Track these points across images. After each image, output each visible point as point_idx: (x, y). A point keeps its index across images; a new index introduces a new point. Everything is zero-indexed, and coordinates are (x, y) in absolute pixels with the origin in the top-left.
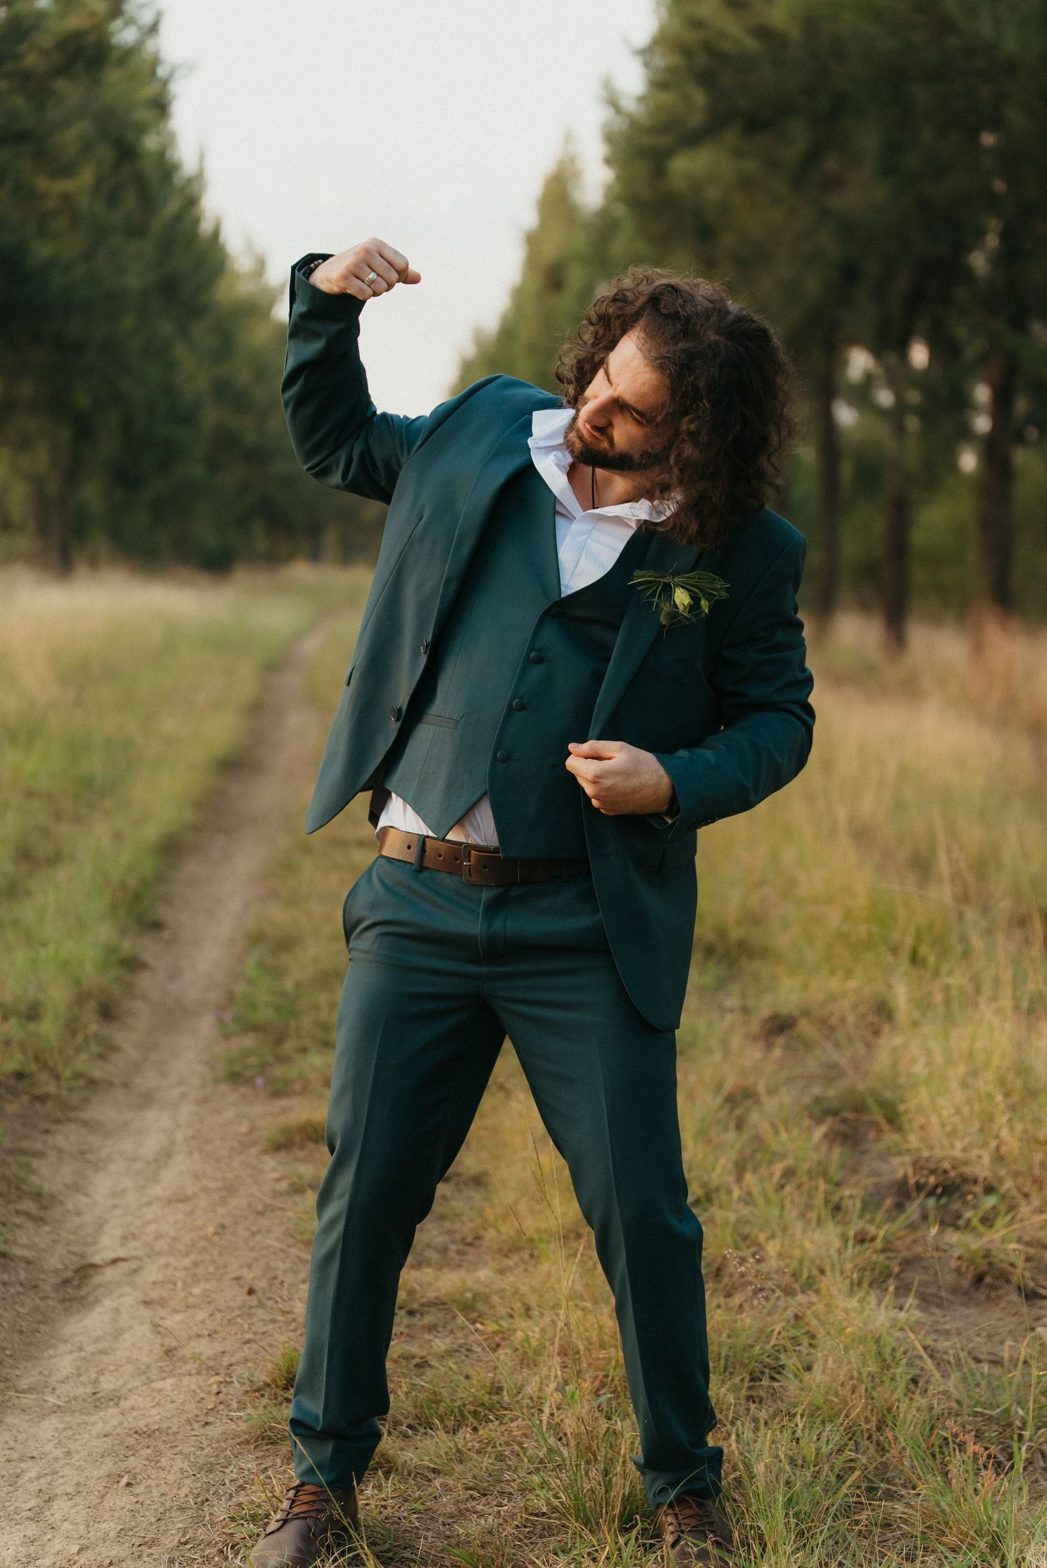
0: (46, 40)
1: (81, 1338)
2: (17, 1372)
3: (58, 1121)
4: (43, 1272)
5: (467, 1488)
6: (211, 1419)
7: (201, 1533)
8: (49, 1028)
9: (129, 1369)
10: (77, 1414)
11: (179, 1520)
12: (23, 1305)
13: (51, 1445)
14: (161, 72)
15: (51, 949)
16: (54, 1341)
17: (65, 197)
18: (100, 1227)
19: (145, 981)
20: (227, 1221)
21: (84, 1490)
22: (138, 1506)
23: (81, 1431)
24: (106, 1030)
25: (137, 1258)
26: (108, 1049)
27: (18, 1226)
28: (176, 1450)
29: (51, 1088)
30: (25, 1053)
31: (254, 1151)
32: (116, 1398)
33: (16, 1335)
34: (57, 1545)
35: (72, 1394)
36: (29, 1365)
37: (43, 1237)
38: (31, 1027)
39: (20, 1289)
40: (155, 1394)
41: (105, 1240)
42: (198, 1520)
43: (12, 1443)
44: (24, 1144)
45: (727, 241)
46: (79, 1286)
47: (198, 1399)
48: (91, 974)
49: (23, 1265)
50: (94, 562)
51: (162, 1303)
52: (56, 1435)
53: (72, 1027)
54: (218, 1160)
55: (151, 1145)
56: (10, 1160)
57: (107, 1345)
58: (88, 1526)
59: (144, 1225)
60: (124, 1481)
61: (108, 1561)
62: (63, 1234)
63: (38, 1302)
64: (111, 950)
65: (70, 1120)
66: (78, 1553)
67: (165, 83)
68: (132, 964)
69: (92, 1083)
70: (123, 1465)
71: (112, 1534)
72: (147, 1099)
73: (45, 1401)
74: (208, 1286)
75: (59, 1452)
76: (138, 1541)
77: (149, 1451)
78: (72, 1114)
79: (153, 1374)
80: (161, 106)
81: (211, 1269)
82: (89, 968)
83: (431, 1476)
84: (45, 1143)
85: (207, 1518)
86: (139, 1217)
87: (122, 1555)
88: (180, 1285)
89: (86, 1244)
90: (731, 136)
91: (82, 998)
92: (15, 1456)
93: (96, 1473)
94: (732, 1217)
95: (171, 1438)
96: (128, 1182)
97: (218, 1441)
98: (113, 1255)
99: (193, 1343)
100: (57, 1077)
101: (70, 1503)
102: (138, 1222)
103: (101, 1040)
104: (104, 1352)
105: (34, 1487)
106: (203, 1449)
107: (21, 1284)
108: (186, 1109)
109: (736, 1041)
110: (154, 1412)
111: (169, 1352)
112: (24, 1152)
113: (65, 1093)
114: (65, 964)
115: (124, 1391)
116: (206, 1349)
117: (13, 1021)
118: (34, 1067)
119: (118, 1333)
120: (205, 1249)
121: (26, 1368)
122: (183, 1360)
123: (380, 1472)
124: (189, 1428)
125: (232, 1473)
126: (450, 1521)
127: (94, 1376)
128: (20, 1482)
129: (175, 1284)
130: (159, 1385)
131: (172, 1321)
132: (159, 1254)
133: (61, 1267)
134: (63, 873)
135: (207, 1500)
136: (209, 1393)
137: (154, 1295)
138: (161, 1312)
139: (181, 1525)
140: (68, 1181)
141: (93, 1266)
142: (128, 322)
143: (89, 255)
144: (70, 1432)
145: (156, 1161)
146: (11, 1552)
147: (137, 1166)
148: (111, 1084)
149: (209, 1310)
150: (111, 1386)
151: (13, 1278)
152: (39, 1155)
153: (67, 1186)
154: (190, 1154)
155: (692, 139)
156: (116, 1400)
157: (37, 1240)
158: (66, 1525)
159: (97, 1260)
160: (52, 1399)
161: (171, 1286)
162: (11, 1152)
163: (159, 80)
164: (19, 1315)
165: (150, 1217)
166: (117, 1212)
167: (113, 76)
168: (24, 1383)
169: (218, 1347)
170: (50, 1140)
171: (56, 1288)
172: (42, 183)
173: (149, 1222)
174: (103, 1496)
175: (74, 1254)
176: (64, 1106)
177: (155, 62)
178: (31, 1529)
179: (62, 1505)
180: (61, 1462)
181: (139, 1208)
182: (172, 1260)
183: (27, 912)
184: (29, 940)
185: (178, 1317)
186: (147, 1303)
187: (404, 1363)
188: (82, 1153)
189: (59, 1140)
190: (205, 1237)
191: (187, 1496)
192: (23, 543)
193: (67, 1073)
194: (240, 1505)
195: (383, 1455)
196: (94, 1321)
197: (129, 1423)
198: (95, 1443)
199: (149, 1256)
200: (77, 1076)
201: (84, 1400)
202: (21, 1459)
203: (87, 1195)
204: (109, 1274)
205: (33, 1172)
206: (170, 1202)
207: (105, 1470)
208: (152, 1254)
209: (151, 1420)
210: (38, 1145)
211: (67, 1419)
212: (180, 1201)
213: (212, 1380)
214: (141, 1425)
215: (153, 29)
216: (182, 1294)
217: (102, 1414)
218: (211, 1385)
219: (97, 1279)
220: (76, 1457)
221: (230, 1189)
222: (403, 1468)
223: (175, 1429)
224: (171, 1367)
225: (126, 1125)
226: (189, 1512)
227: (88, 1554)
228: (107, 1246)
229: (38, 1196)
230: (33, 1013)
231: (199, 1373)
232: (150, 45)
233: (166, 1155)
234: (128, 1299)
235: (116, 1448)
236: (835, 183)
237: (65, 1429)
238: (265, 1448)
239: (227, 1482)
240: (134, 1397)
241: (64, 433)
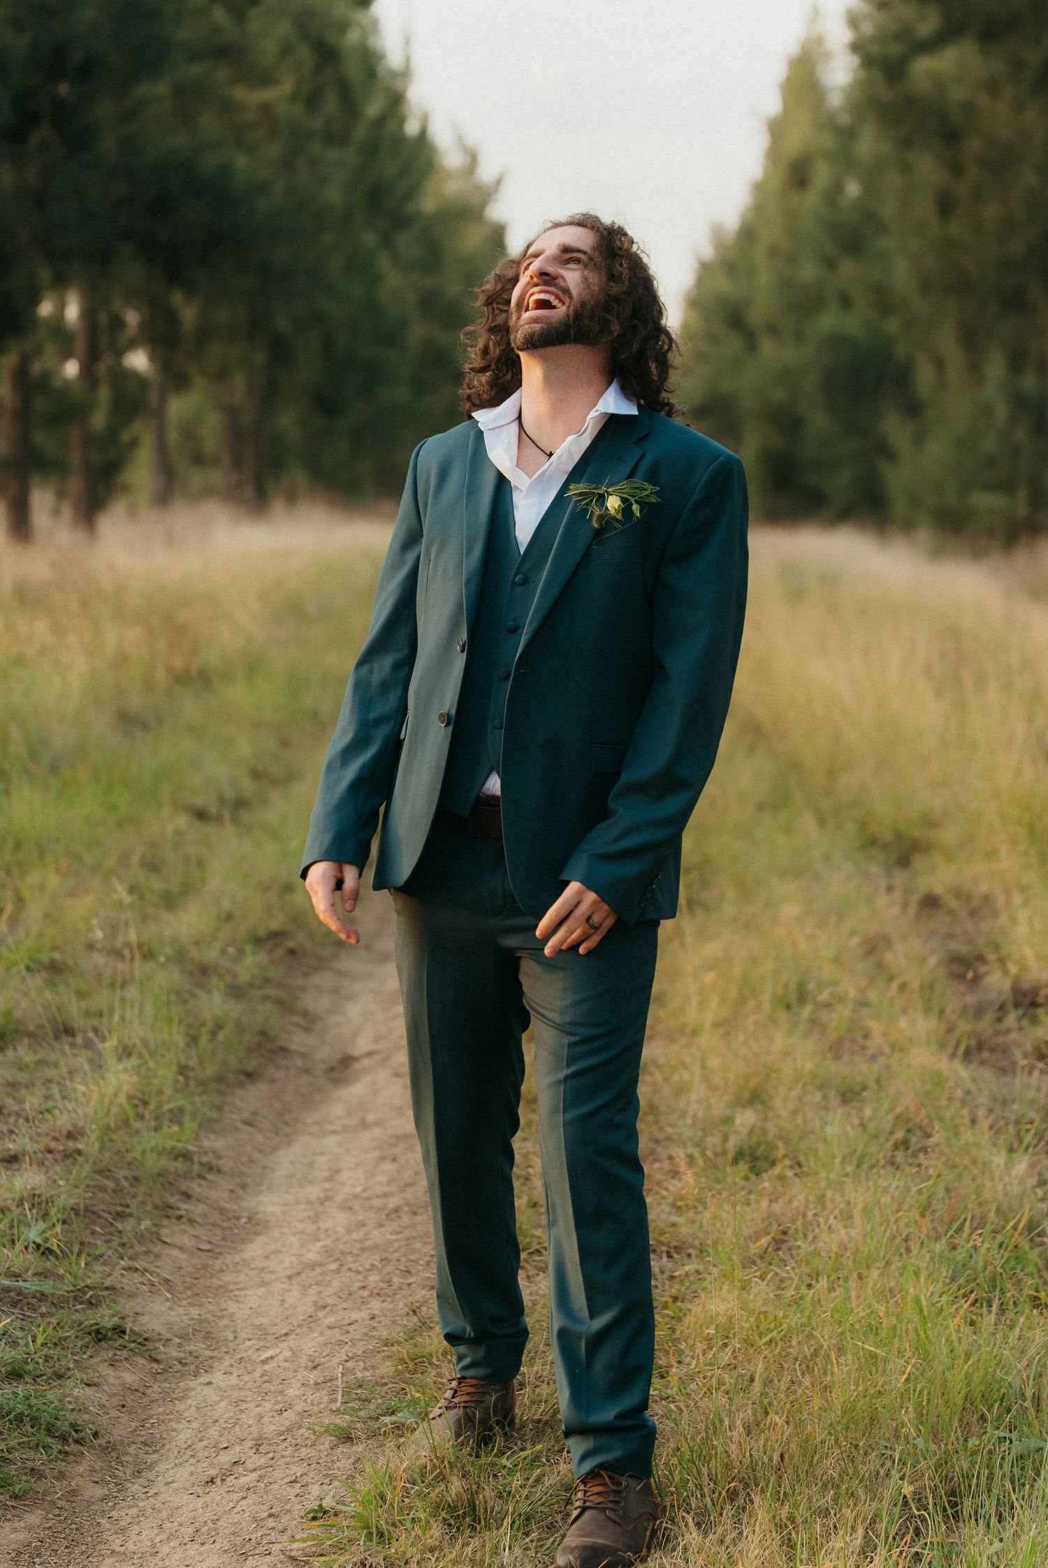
1: (347, 1098)
2: (303, 1116)
4: (314, 1061)
10: (351, 1133)
12: (301, 1081)
13: (334, 1148)
17: (265, 108)
23: (355, 1139)
25: (386, 1051)
27: (292, 1032)
29: (307, 944)
33: (299, 1096)
35: (345, 1124)
36: (311, 1112)
37: (312, 1040)
39: (298, 1071)
41: (361, 1042)
43: (306, 1148)
45: (974, 145)
46: (343, 1070)
49: (299, 1056)
50: (291, 497)
52: (336, 1143)
57: (368, 1099)
62: (327, 1038)
63: (312, 1079)
73: (326, 1128)
75: (341, 1150)
78: (325, 964)
84: (306, 981)
86: (387, 1025)
89: (344, 1045)
92: (308, 1154)
96: (375, 1007)
98: (367, 1050)
100: (312, 935)
104: (367, 1102)
105: (325, 1167)
107: (298, 1068)
113: (318, 948)
127: (361, 1114)
128: (315, 1165)
133: (327, 1059)
140: (328, 1006)
141: (353, 1058)
142: (329, 238)
144: (347, 1141)
146: (314, 1196)
147: (382, 997)
151: (292, 1063)
153: (327, 1009)
157: (307, 1041)
159: (356, 1053)
160: (330, 1127)
164: (298, 1086)
168: (309, 1121)
170: (310, 979)
171: (325, 1072)
172: (241, 94)
175: (336, 1051)
176: (317, 957)
180: (343, 1154)
181: (386, 1021)
192: (216, 477)
193: (319, 932)
198: (366, 1144)
201: (354, 1126)
202: (314, 1155)
203: (343, 1016)
204: (366, 1062)
205: (300, 999)
210: (301, 983)
211: (344, 1135)
217: (369, 1131)
219: (357, 1066)
220: (353, 1151)
228: (362, 1045)
229: (305, 1014)
241: (260, 357)
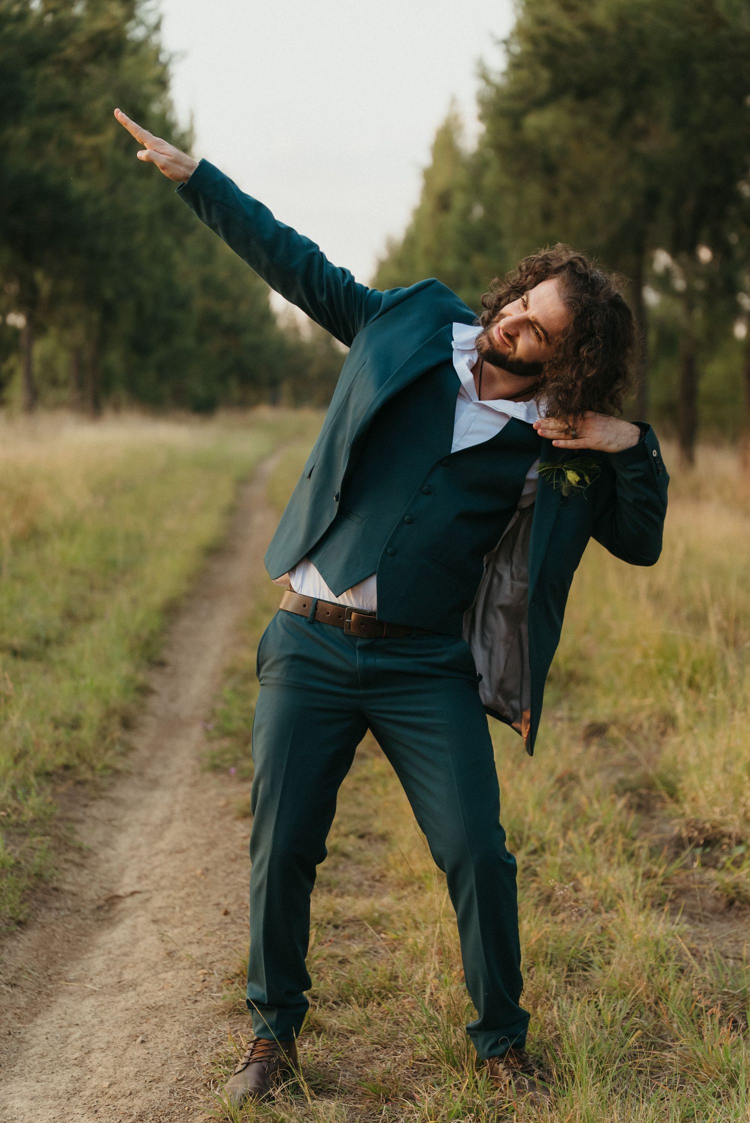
0: (80, 37)
1: (110, 945)
2: (66, 968)
3: (94, 799)
4: (83, 901)
5: (373, 1043)
6: (198, 998)
7: (192, 1073)
8: (86, 734)
9: (143, 965)
10: (107, 996)
11: (177, 1065)
12: (70, 923)
13: (90, 1016)
14: (163, 58)
15: (88, 680)
16: (91, 948)
17: (95, 149)
18: (123, 870)
19: (153, 702)
20: (210, 866)
21: (112, 1046)
22: (149, 1056)
23: (110, 1007)
24: (127, 737)
25: (148, 891)
26: (128, 749)
27: (66, 870)
28: (175, 1019)
29: (88, 775)
30: (70, 751)
31: (229, 818)
32: (133, 985)
33: (65, 943)
34: (94, 1082)
35: (104, 982)
36: (75, 963)
37: (83, 877)
38: (75, 734)
39: (68, 913)
40: (160, 982)
41: (126, 880)
42: (190, 1065)
43: (63, 1015)
44: (70, 814)
45: (566, 175)
46: (108, 911)
47: (190, 985)
48: (115, 697)
49: (70, 896)
50: (117, 408)
51: (166, 921)
52: (93, 1009)
53: (103, 733)
54: (204, 825)
55: (157, 815)
56: (60, 825)
57: (127, 949)
58: (115, 1069)
59: (153, 869)
60: (140, 1039)
61: (129, 1092)
62: (97, 875)
63: (81, 921)
64: (130, 680)
65: (101, 798)
66: (109, 1087)
67: (165, 66)
68: (144, 691)
69: (117, 772)
70: (139, 1029)
71: (131, 1075)
72: (155, 784)
73: (86, 987)
74: (197, 909)
75: (95, 1021)
76: (149, 1079)
77: (157, 1020)
78: (103, 794)
79: (159, 968)
80: (162, 83)
81: (199, 898)
82: (114, 693)
83: (349, 1035)
84: (84, 813)
85: (196, 1063)
86: (149, 864)
87: (138, 1088)
88: (178, 909)
89: (113, 882)
90: (568, 101)
91: (109, 713)
92: (65, 1024)
93: (120, 1035)
94: (559, 860)
95: (172, 1011)
96: (141, 840)
97: (204, 1013)
98: (131, 889)
99: (187, 948)
100: (92, 768)
101: (103, 1054)
102: (149, 867)
103: (123, 743)
104: (126, 954)
105: (79, 1044)
106: (193, 1018)
107: (69, 909)
108: (182, 790)
109: (565, 741)
110: (160, 993)
111: (170, 954)
112: (69, 819)
113: (98, 779)
114: (97, 691)
115: (139, 981)
116: (195, 951)
117: (62, 730)
118: (76, 762)
119: (135, 942)
120: (194, 885)
121: (72, 965)
122: (180, 959)
123: (314, 1033)
124: (183, 1004)
125: (213, 1033)
126: (361, 1065)
127: (119, 970)
128: (69, 1041)
129: (174, 908)
130: (163, 976)
131: (173, 933)
132: (163, 888)
133: (96, 898)
134: (95, 627)
135: (196, 1052)
136: (198, 981)
137: (160, 916)
138: (165, 927)
139: (178, 1068)
140: (101, 839)
141: (118, 897)
142: (140, 237)
143: (112, 190)
144: (103, 1008)
145: (161, 825)
146: (63, 1087)
147: (148, 829)
148: (129, 773)
149: (198, 925)
150: (131, 977)
151: (63, 905)
152: (80, 821)
153: (100, 843)
154: (185, 820)
155: (540, 104)
156: (134, 986)
157: (79, 879)
158: (100, 1069)
159: (121, 892)
160: (90, 986)
161: (171, 910)
162: (60, 819)
163: (161, 64)
164: (67, 930)
165: (157, 863)
166: (134, 860)
167: (128, 62)
168: (71, 976)
169: (204, 950)
170: (88, 811)
171: (93, 912)
172: (79, 139)
173: (156, 867)
174: (125, 1050)
175: (105, 889)
176: (97, 787)
177: (158, 51)
178: (77, 1072)
179: (98, 1055)
180: (97, 1028)
181: (150, 857)
182: (172, 892)
183: (71, 654)
184: (73, 674)
185: (176, 931)
186: (155, 922)
187: (331, 961)
188: (110, 820)
189: (94, 812)
190: (195, 877)
191: (182, 1049)
192: (66, 394)
193: (99, 765)
194: (218, 1054)
195: (316, 1021)
196: (119, 934)
197: (143, 1001)
198: (119, 1014)
199: (156, 890)
200: (106, 767)
201: (112, 987)
202: (70, 1026)
203: (114, 849)
204: (129, 902)
205: (76, 833)
206: (171, 853)
207: (126, 1032)
208: (159, 888)
209: (158, 999)
210: (80, 815)
211: (100, 999)
212: (177, 852)
213: (200, 972)
214: (151, 1002)
215: (157, 27)
216: (179, 915)
217: (124, 995)
218: (199, 976)
219: (121, 906)
220: (107, 1024)
221: (212, 844)
222: (329, 1029)
223: (174, 1005)
224: (172, 964)
225: (140, 801)
226: (184, 1060)
227: (115, 1088)
228: (127, 884)
229: (80, 849)
230: (76, 725)
231: (190, 968)
232: (154, 39)
233: (168, 821)
234: (142, 919)
235: (134, 1018)
236: (642, 133)
237: (99, 1006)
238: (236, 1017)
239: (210, 1039)
240: (146, 984)
241: (96, 317)
